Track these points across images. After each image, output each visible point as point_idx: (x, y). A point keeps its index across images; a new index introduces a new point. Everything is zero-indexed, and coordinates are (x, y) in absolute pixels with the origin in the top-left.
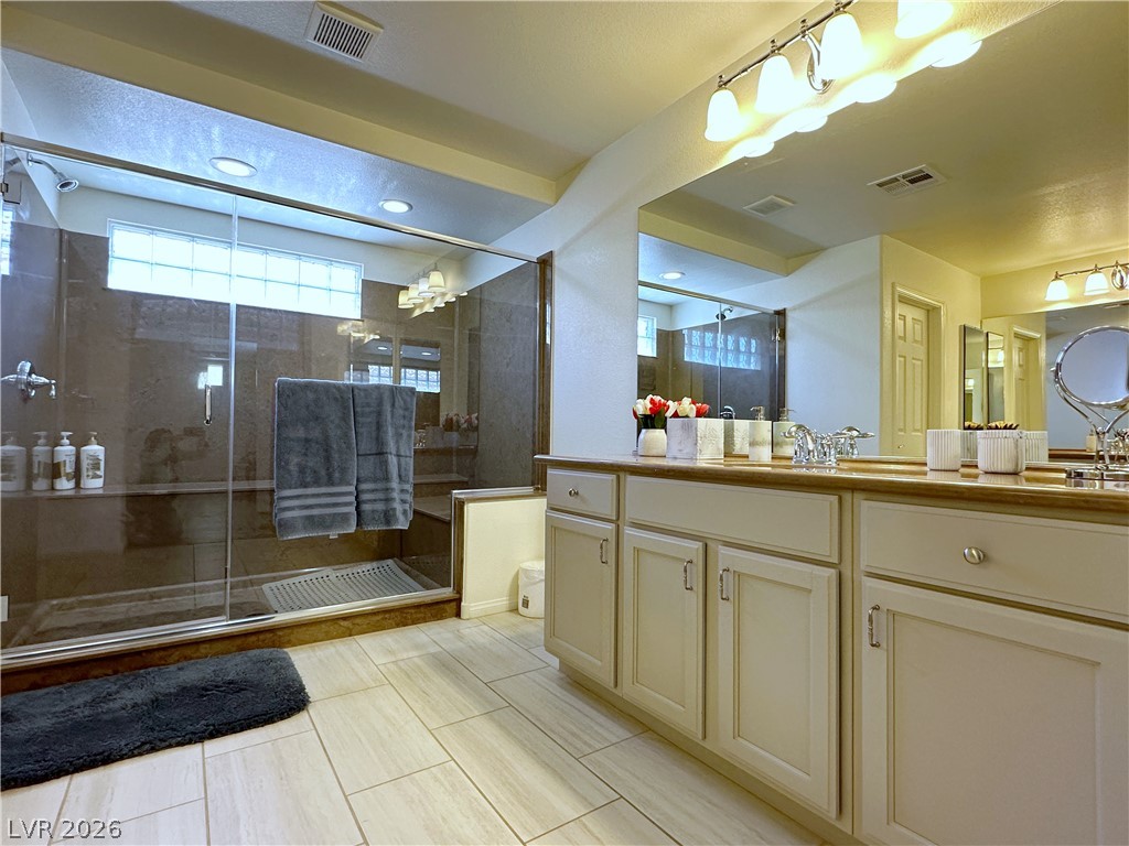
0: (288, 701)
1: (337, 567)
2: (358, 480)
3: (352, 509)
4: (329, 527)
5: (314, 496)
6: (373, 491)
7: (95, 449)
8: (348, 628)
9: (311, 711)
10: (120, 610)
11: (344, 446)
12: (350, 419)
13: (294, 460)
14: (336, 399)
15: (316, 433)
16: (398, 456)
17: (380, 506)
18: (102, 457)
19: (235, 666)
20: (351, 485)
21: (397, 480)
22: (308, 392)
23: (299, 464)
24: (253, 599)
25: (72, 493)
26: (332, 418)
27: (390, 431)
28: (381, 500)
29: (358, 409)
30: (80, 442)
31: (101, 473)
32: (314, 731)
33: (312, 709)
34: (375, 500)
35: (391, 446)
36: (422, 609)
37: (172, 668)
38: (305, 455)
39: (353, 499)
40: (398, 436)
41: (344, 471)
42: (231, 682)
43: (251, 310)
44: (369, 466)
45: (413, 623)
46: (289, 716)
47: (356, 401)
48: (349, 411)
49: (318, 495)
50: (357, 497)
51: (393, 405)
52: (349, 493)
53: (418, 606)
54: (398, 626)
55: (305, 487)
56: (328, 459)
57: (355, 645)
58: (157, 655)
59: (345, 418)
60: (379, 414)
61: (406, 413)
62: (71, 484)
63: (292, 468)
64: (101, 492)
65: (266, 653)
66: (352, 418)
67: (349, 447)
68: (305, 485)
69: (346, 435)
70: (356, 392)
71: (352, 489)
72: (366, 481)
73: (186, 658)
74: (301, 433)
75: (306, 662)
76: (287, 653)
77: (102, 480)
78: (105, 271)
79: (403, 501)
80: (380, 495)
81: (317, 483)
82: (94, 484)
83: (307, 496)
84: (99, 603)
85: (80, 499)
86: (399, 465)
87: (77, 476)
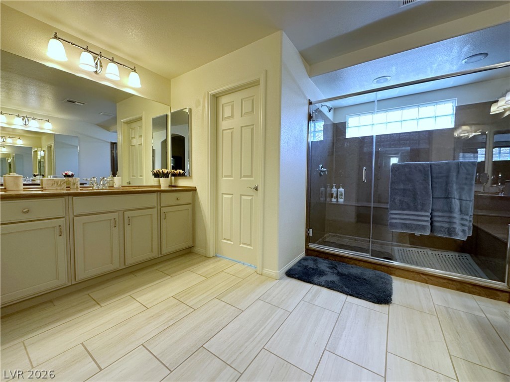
0: (383, 297)
1: (432, 249)
2: (432, 210)
3: (428, 224)
4: (415, 230)
5: (406, 214)
6: (442, 216)
7: (341, 190)
8: (425, 279)
9: (390, 307)
10: (346, 241)
11: (424, 193)
12: (428, 180)
13: (398, 198)
14: (420, 171)
15: (409, 187)
16: (460, 200)
17: (446, 225)
18: (343, 192)
19: (369, 274)
20: (428, 212)
21: (459, 213)
22: (406, 168)
23: (400, 200)
24: (390, 251)
25: (336, 203)
26: (417, 180)
27: (455, 187)
28: (446, 222)
29: (434, 175)
30: (338, 187)
31: (343, 197)
32: (387, 316)
33: (391, 306)
34: (443, 221)
35: (456, 194)
36: (477, 288)
37: (350, 266)
38: (404, 196)
39: (429, 219)
40: (461, 189)
41: (423, 205)
42: (365, 279)
43: (406, 134)
44: (440, 204)
45: (469, 293)
46: (381, 304)
47: (433, 172)
48: (428, 176)
49: (409, 215)
50: (431, 219)
51: (458, 172)
52: (427, 216)
53: (475, 285)
54: (458, 290)
55: (403, 210)
56: (415, 198)
57: (427, 289)
58: (347, 260)
59: (426, 180)
60: (448, 177)
61: (469, 177)
62: (335, 200)
63: (396, 201)
64: (343, 203)
65: (383, 274)
66: (430, 179)
67: (427, 193)
68: (404, 210)
69: (426, 188)
70: (433, 167)
71: (429, 214)
72: (438, 211)
73: (355, 264)
74: (402, 187)
75: (398, 286)
76: (391, 278)
77: (343, 199)
78: (345, 133)
79: (463, 225)
80: (447, 220)
81: (409, 209)
82: (341, 200)
83: (404, 214)
84: (341, 237)
85: (338, 205)
86: (461, 206)
87: (337, 197)
